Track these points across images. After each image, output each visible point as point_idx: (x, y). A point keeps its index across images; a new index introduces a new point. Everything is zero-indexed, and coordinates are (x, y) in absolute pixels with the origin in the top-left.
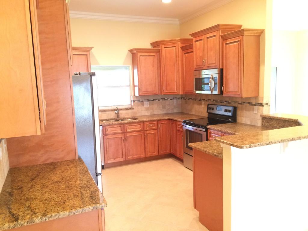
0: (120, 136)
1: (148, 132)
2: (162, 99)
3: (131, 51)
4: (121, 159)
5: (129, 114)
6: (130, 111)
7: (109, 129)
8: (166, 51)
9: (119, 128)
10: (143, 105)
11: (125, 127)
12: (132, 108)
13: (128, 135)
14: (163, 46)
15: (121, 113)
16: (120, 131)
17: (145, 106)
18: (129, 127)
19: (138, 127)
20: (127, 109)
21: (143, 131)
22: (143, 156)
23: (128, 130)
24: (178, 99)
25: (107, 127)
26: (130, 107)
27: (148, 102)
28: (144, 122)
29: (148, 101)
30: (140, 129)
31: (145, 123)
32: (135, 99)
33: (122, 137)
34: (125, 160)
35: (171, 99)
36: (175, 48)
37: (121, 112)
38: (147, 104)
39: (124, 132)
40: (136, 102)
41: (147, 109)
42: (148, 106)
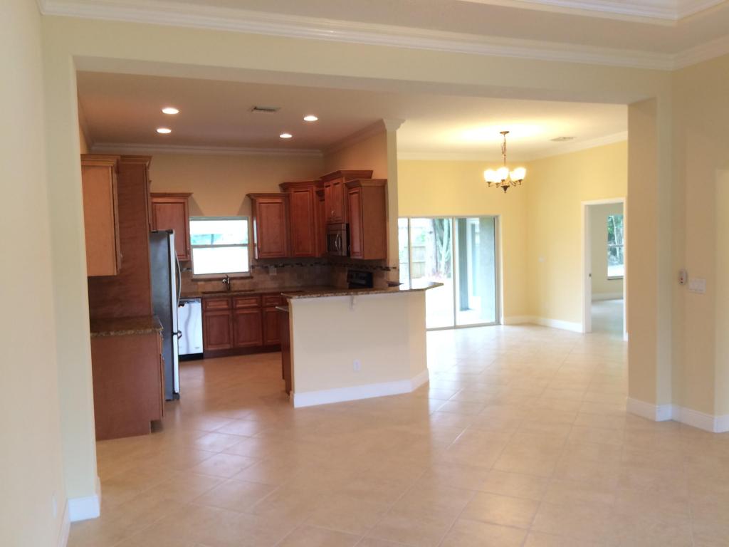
0: (226, 313)
1: (268, 310)
2: (297, 264)
3: (249, 195)
4: (228, 347)
5: (247, 285)
6: (247, 281)
7: (211, 304)
8: (296, 196)
9: (225, 303)
10: (268, 272)
11: (234, 302)
12: (251, 277)
13: (238, 312)
14: (293, 190)
15: (234, 284)
16: (226, 307)
17: (271, 274)
18: (240, 302)
19: (253, 303)
20: (242, 278)
21: (261, 307)
22: (259, 343)
23: (238, 306)
24: (324, 265)
25: (208, 300)
26: (248, 275)
27: (276, 269)
28: (261, 295)
29: (276, 266)
30: (256, 305)
31: (264, 297)
32: (256, 264)
33: (228, 315)
34: (232, 347)
35: (312, 265)
36: (308, 193)
37: (234, 281)
38: (273, 272)
39: (232, 309)
40: (256, 268)
41: (274, 278)
42: (275, 274)
